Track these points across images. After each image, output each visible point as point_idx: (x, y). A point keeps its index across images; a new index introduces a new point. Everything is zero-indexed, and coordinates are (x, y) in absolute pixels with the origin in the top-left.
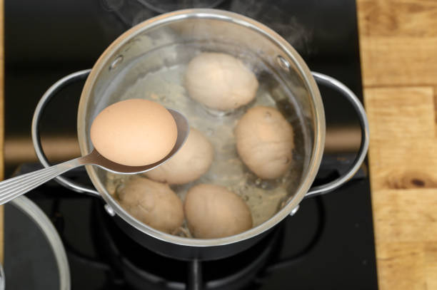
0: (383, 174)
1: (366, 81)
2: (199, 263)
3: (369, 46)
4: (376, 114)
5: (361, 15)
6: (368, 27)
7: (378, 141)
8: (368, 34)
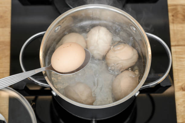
0: (180, 84)
1: (172, 43)
2: (95, 121)
3: (173, 28)
4: (177, 57)
5: (170, 14)
6: (173, 20)
7: (178, 70)
8: (173, 23)
